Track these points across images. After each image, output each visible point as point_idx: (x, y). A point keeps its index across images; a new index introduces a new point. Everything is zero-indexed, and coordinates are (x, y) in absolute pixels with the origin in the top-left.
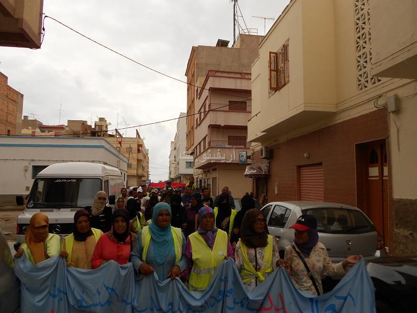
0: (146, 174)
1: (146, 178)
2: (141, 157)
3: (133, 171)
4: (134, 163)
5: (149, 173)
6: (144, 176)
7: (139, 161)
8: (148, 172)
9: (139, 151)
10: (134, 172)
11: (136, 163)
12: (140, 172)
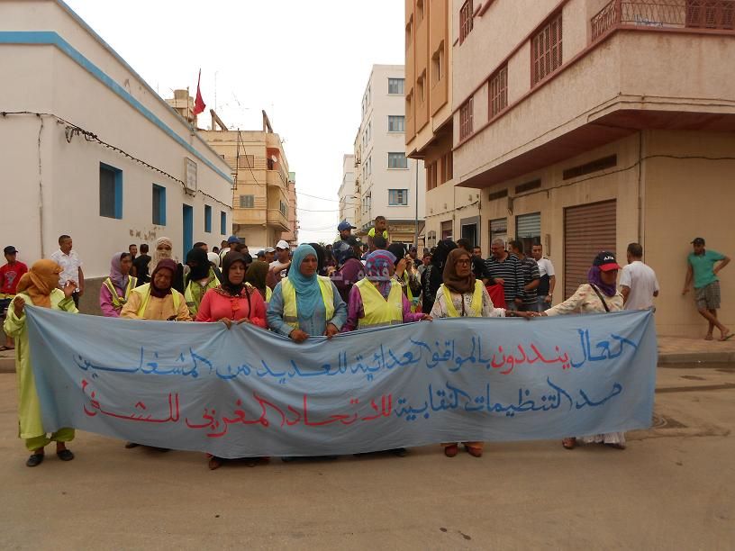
0: (289, 226)
1: (291, 233)
2: (275, 180)
3: (256, 213)
4: (260, 194)
5: (298, 225)
6: (286, 230)
7: (271, 190)
8: (295, 222)
9: (271, 165)
10: (259, 217)
11: (265, 195)
12: (276, 217)
